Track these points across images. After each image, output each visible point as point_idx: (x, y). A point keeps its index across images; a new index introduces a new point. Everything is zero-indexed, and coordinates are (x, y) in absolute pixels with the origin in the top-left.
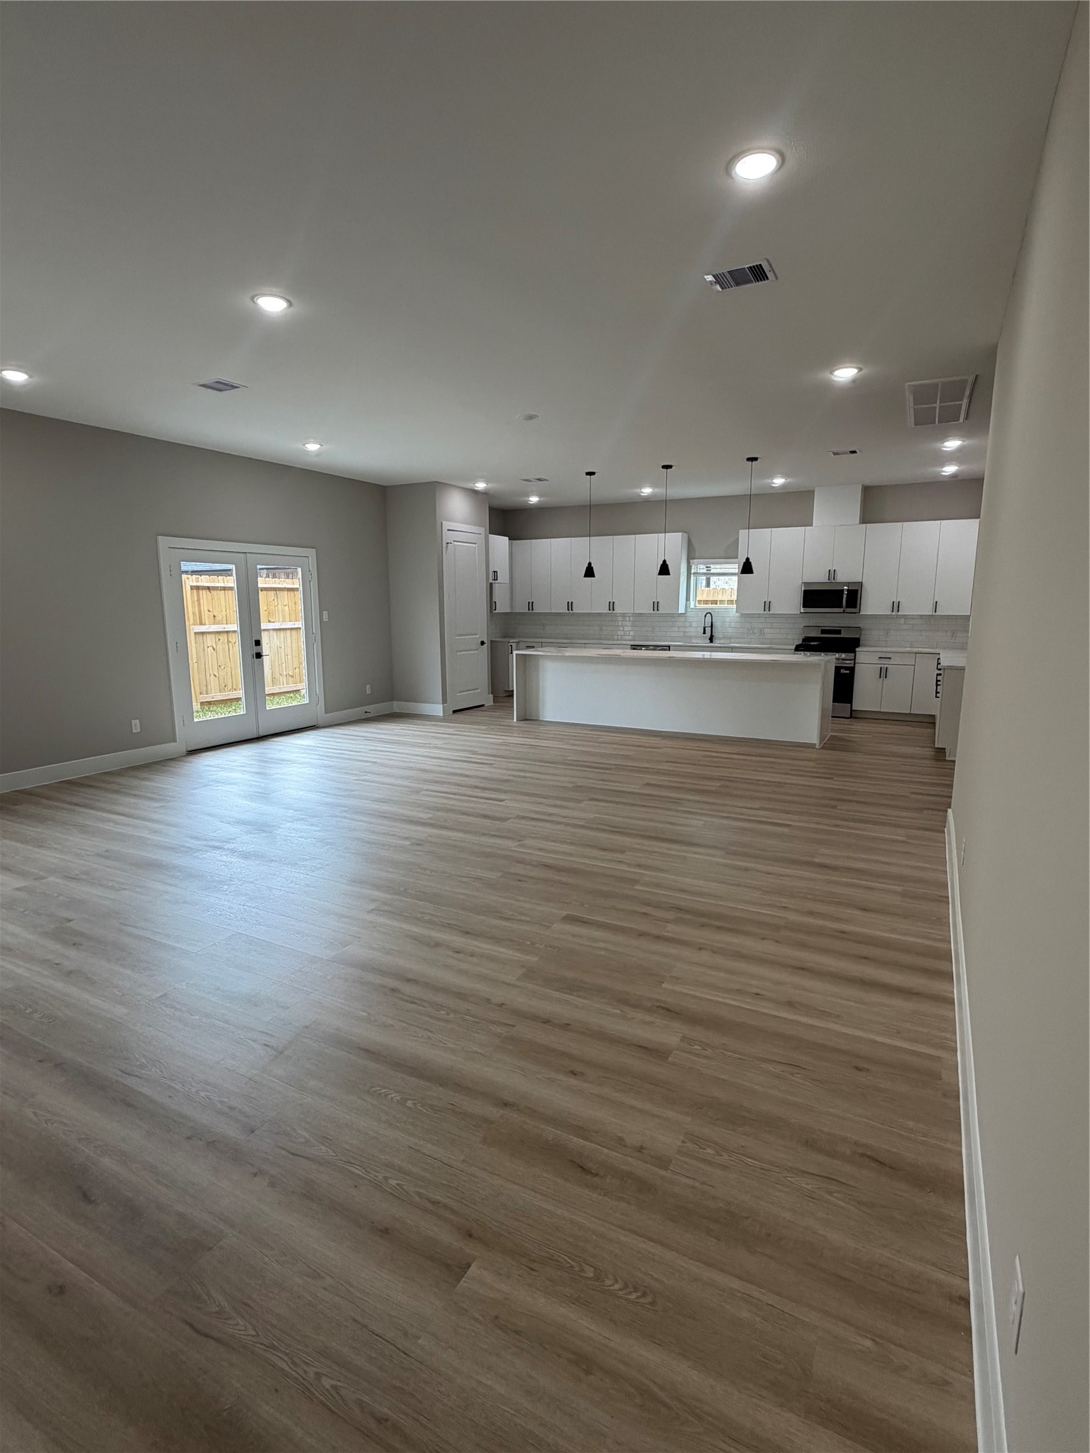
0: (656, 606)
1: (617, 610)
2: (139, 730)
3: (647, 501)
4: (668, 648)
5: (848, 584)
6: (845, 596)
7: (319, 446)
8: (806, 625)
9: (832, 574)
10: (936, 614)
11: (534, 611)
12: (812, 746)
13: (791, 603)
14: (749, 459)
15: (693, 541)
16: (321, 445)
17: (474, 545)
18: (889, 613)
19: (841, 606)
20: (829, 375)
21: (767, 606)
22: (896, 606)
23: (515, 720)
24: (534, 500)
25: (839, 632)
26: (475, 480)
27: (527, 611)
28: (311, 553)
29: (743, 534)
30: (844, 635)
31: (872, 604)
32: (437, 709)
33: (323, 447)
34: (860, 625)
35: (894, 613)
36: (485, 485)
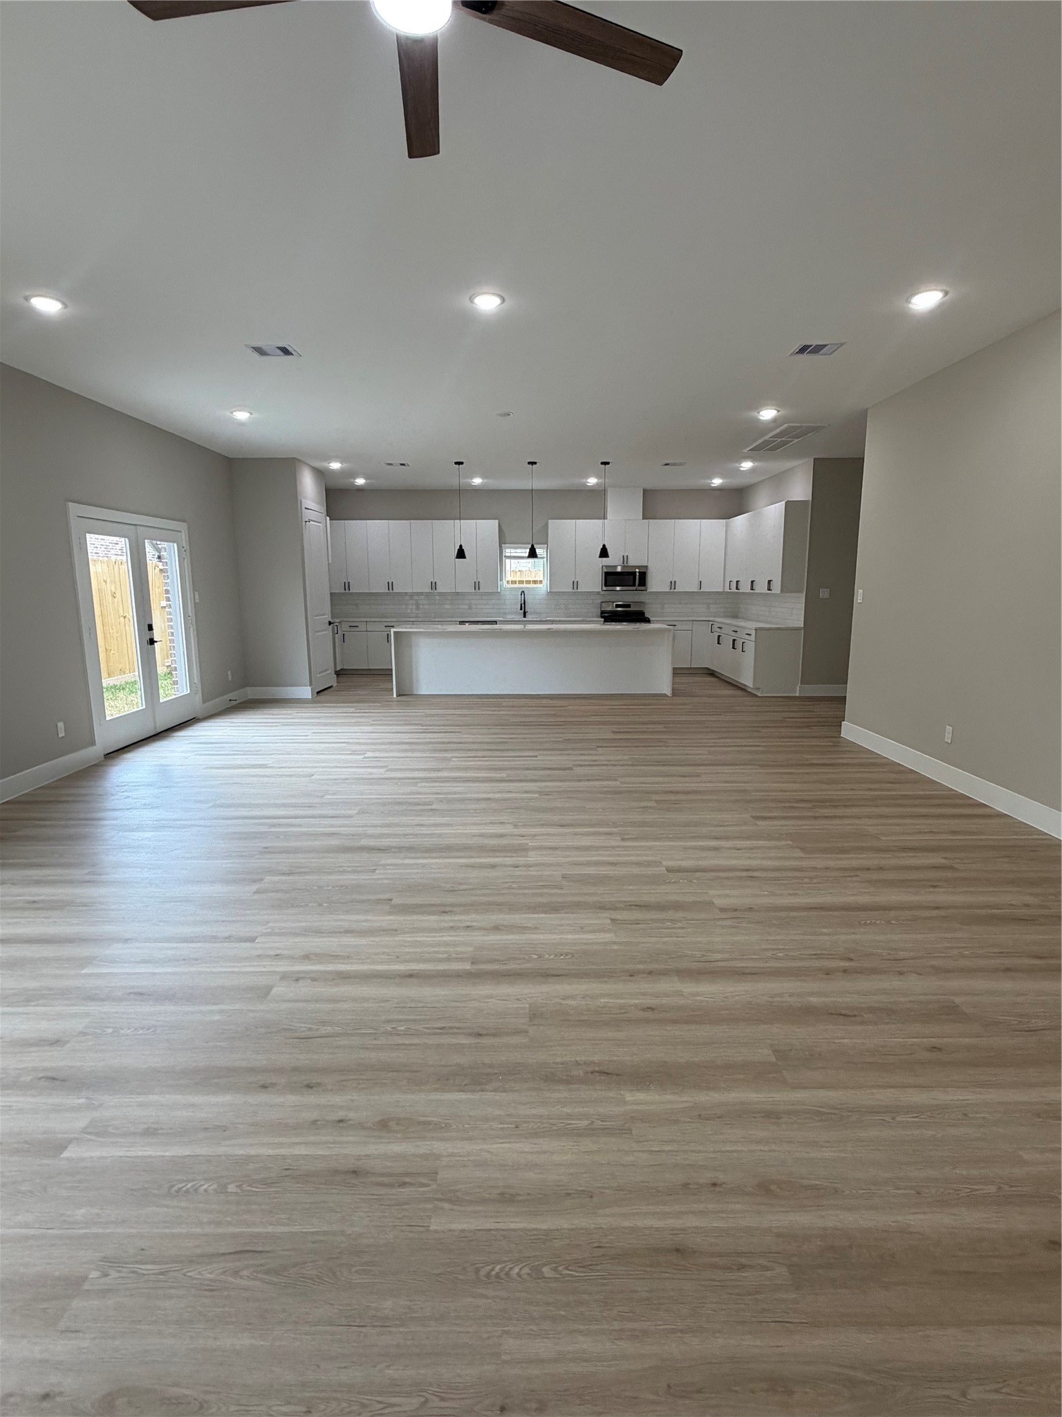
0: (477, 586)
1: (440, 589)
2: (63, 735)
3: (477, 491)
4: (495, 622)
5: (639, 567)
6: (637, 577)
7: (249, 414)
8: (602, 601)
9: (625, 559)
10: (701, 590)
11: (351, 591)
12: (665, 695)
13: (593, 583)
14: (602, 463)
15: (503, 528)
16: (251, 414)
17: (319, 524)
18: (668, 590)
19: (634, 585)
20: (756, 414)
21: (575, 585)
22: (673, 584)
23: (395, 696)
24: (360, 481)
25: (629, 606)
26: (330, 458)
27: (343, 591)
28: (183, 527)
29: (552, 524)
30: (632, 609)
31: (656, 583)
32: (306, 692)
33: (253, 416)
34: (643, 601)
35: (672, 590)
36: (340, 465)
